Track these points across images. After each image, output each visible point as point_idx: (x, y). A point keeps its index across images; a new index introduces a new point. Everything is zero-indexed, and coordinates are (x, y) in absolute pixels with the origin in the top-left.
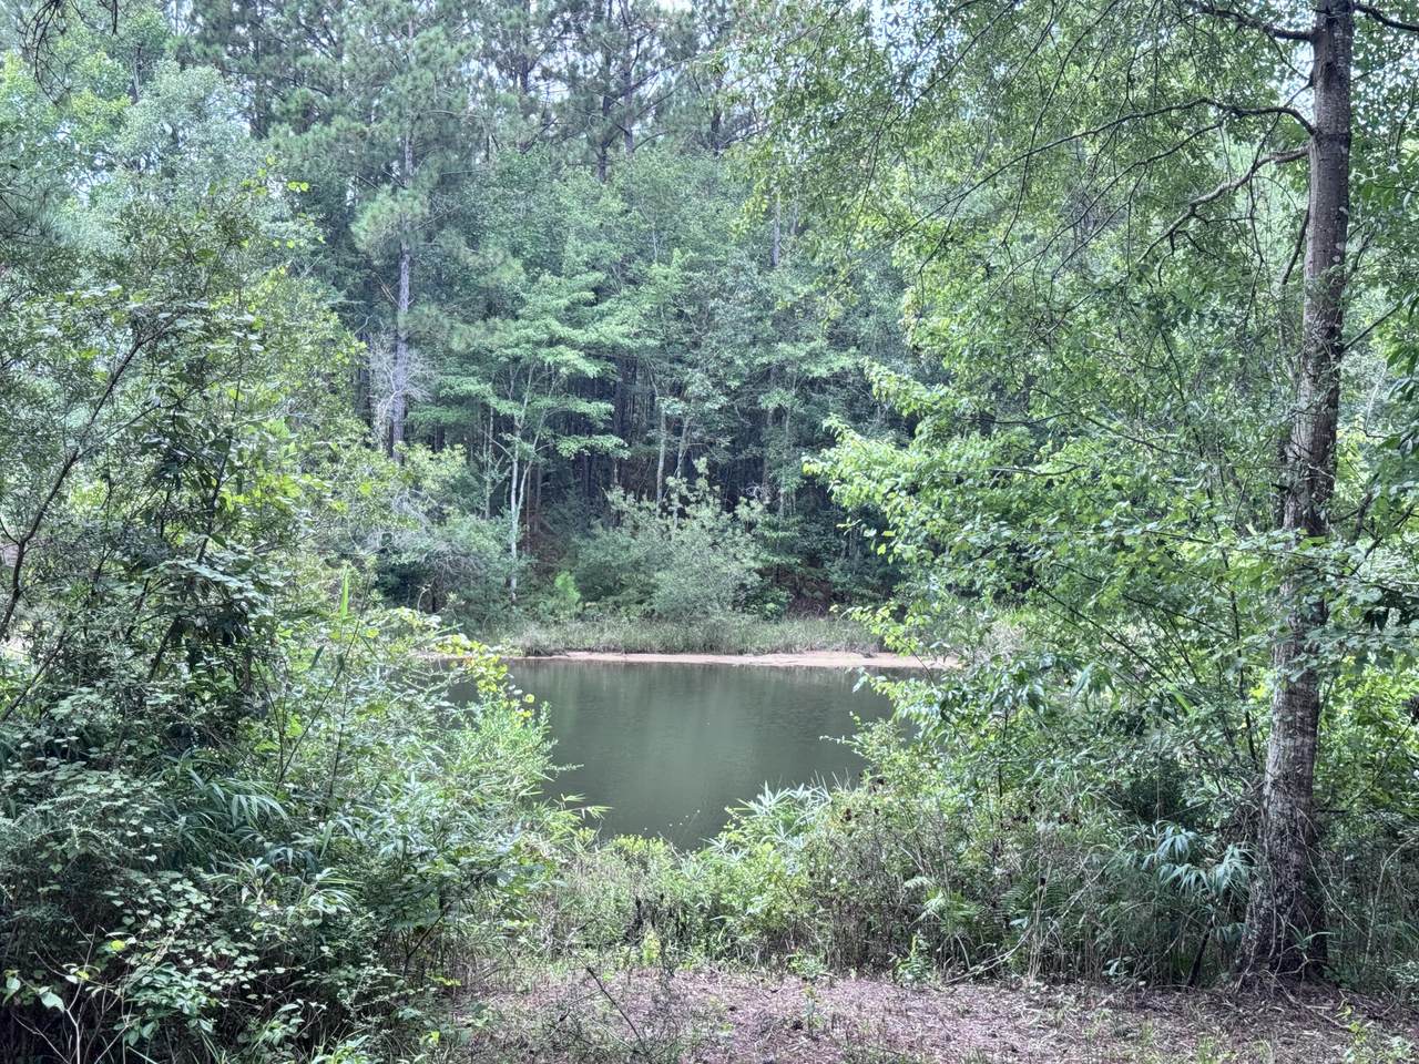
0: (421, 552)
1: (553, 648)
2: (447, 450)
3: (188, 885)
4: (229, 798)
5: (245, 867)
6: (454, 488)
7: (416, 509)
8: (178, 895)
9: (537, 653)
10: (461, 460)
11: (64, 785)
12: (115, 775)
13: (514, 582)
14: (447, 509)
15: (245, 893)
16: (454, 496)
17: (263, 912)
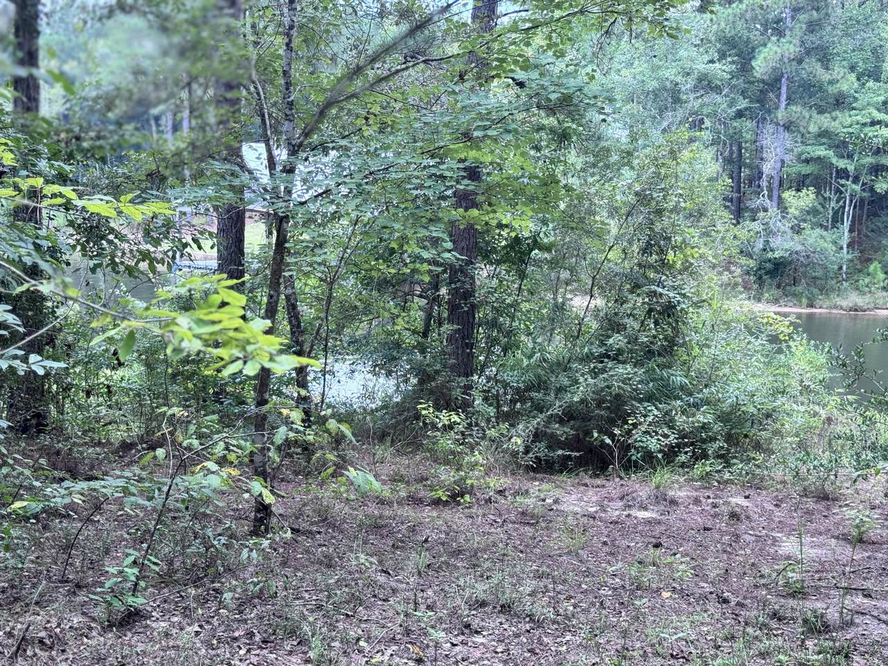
0: (786, 250)
1: (866, 307)
2: (804, 191)
3: (653, 408)
4: (669, 377)
5: (674, 403)
6: (808, 213)
7: (784, 225)
8: (650, 411)
9: (856, 310)
10: (812, 196)
11: (611, 368)
12: (628, 366)
13: (844, 267)
14: (803, 225)
15: (674, 412)
16: (808, 218)
17: (680, 420)
